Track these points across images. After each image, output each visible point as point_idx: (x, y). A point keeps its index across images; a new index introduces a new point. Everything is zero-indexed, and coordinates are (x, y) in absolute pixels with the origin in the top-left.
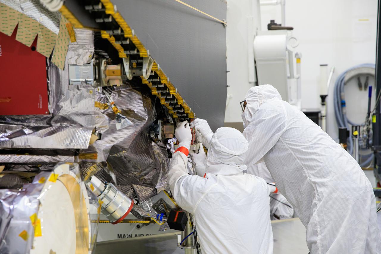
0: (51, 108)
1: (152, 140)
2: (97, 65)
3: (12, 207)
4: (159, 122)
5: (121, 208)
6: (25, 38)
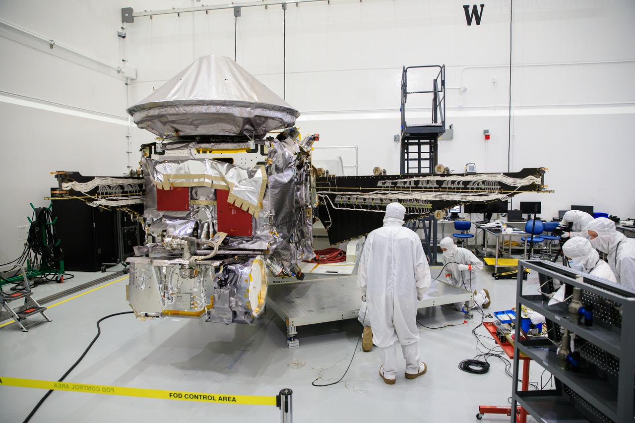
0: (253, 233)
3: (242, 270)
5: (278, 272)
6: (244, 208)
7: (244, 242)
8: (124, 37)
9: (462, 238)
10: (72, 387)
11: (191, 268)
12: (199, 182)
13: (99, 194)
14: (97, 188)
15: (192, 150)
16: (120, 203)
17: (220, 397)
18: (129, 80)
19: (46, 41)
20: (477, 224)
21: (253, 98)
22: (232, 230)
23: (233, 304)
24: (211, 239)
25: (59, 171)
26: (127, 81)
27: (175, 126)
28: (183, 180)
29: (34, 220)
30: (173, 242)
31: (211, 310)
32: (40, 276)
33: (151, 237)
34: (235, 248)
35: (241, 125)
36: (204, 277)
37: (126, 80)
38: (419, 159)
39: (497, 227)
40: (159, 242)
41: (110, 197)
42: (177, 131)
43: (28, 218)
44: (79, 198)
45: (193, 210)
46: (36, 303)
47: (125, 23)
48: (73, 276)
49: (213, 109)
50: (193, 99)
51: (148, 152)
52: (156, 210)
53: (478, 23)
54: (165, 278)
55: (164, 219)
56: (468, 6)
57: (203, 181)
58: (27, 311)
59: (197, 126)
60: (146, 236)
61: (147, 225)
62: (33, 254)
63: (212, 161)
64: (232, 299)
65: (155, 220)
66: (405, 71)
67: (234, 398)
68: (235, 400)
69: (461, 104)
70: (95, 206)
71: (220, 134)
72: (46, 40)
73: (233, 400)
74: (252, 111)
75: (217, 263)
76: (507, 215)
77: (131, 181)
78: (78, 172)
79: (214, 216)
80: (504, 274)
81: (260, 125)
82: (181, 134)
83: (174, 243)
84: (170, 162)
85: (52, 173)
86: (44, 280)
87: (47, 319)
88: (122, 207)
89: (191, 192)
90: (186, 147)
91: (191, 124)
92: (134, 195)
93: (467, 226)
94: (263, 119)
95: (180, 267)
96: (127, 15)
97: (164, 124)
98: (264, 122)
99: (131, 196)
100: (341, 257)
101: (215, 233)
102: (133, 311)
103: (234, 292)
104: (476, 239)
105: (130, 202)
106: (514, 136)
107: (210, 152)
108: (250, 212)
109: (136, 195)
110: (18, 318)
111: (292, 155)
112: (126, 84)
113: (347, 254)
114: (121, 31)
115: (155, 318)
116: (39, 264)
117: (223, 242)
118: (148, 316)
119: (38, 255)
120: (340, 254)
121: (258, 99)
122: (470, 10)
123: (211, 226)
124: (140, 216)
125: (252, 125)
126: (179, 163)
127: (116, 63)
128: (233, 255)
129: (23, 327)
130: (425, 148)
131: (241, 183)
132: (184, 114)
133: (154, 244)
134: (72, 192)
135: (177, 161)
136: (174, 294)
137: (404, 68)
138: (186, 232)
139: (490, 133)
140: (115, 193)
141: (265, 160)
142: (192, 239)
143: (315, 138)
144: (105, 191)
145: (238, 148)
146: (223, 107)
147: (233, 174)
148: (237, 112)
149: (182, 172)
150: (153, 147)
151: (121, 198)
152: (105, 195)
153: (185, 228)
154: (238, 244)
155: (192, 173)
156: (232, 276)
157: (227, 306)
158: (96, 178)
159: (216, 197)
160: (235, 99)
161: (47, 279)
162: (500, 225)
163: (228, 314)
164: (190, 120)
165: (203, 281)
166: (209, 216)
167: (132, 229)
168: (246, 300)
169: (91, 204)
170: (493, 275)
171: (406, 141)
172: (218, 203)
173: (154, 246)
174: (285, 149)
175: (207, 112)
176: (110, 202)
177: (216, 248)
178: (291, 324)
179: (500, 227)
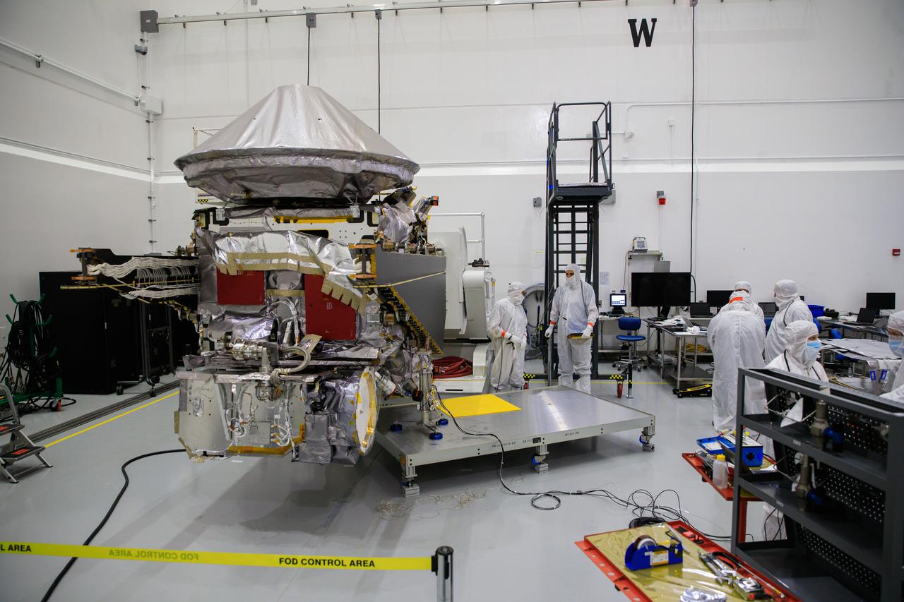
0: (357, 336)
1: (403, 349)
2: (382, 315)
3: (345, 389)
4: (408, 338)
5: (390, 389)
6: (345, 301)
7: (344, 348)
8: (144, 53)
9: (629, 341)
10: (137, 554)
11: (271, 385)
12: (279, 263)
13: (137, 282)
14: (135, 272)
15: (268, 218)
16: (165, 294)
17: (352, 561)
18: (151, 116)
19: (30, 57)
20: (648, 321)
21: (359, 146)
22: (327, 332)
23: (333, 437)
24: (296, 344)
25: (84, 249)
26: (149, 117)
27: (246, 184)
28: (255, 260)
29: (17, 319)
30: (246, 349)
31: (300, 445)
32: (26, 402)
33: (208, 342)
34: (332, 356)
35: (341, 184)
36: (289, 398)
37: (147, 115)
38: (573, 232)
39: (678, 325)
40: (220, 350)
41: (151, 285)
42: (247, 191)
43: (7, 316)
44: (110, 287)
45: (270, 304)
46: (30, 440)
47: (145, 33)
48: (75, 402)
49: (303, 161)
50: (277, 146)
51: (203, 221)
52: (215, 305)
53: (648, 43)
54: (232, 401)
55: (227, 317)
56: (635, 21)
57: (285, 262)
58: (16, 453)
59: (277, 185)
60: (200, 342)
61: (201, 326)
62: (15, 370)
63: (297, 235)
64: (332, 428)
65: (214, 317)
66: (556, 110)
67: (372, 562)
68: (373, 565)
69: (626, 156)
70: (132, 298)
71: (310, 196)
72: (30, 54)
73: (370, 565)
74: (358, 164)
75: (311, 379)
76: (689, 310)
77: (179, 262)
78: (110, 250)
79: (299, 312)
80: (689, 390)
81: (366, 184)
82: (254, 195)
83: (248, 350)
84: (236, 235)
85: (72, 251)
86: (32, 407)
87: (45, 463)
88: (168, 299)
89: (268, 278)
90: (259, 214)
91: (269, 181)
92: (182, 283)
93: (636, 324)
94: (371, 176)
95: (256, 384)
96: (148, 21)
97: (230, 181)
98: (372, 180)
99: (179, 283)
100: (464, 369)
101: (301, 335)
102: (184, 448)
103: (335, 418)
104: (648, 342)
105: (178, 292)
106: (697, 200)
107: (295, 221)
108: (353, 306)
109: (187, 283)
110: (4, 463)
111: (407, 225)
112: (148, 121)
113: (474, 365)
114: (139, 44)
115: (218, 458)
116: (24, 383)
117: (315, 349)
118: (207, 456)
119: (22, 371)
120: (464, 365)
121: (366, 147)
122: (638, 26)
123: (296, 326)
124: (192, 312)
125: (355, 184)
126: (250, 237)
127: (131, 91)
128: (331, 367)
129: (10, 476)
130: (582, 217)
131: (340, 265)
132: (262, 167)
133: (213, 352)
134: (101, 278)
135: (246, 234)
136: (246, 423)
137: (555, 105)
138: (260, 335)
139: (666, 196)
140: (159, 280)
141: (375, 233)
142: (272, 345)
143: (433, 202)
144: (145, 276)
145: (335, 216)
146: (318, 159)
147: (330, 253)
148: (337, 165)
149: (255, 250)
150: (211, 213)
151: (167, 287)
152: (145, 282)
153: (259, 329)
154: (336, 351)
155: (269, 251)
156: (332, 396)
157: (324, 438)
158: (133, 258)
159: (303, 285)
160: (335, 147)
161: (36, 406)
162: (681, 323)
163: (325, 450)
164: (269, 176)
165: (288, 404)
166: (294, 313)
167: (161, 332)
168: (351, 430)
169: (126, 296)
170: (675, 392)
171: (555, 207)
172: (306, 293)
173: (213, 356)
174: (398, 218)
175: (296, 165)
176: (152, 292)
177: (307, 357)
178: (409, 462)
179: (682, 325)
